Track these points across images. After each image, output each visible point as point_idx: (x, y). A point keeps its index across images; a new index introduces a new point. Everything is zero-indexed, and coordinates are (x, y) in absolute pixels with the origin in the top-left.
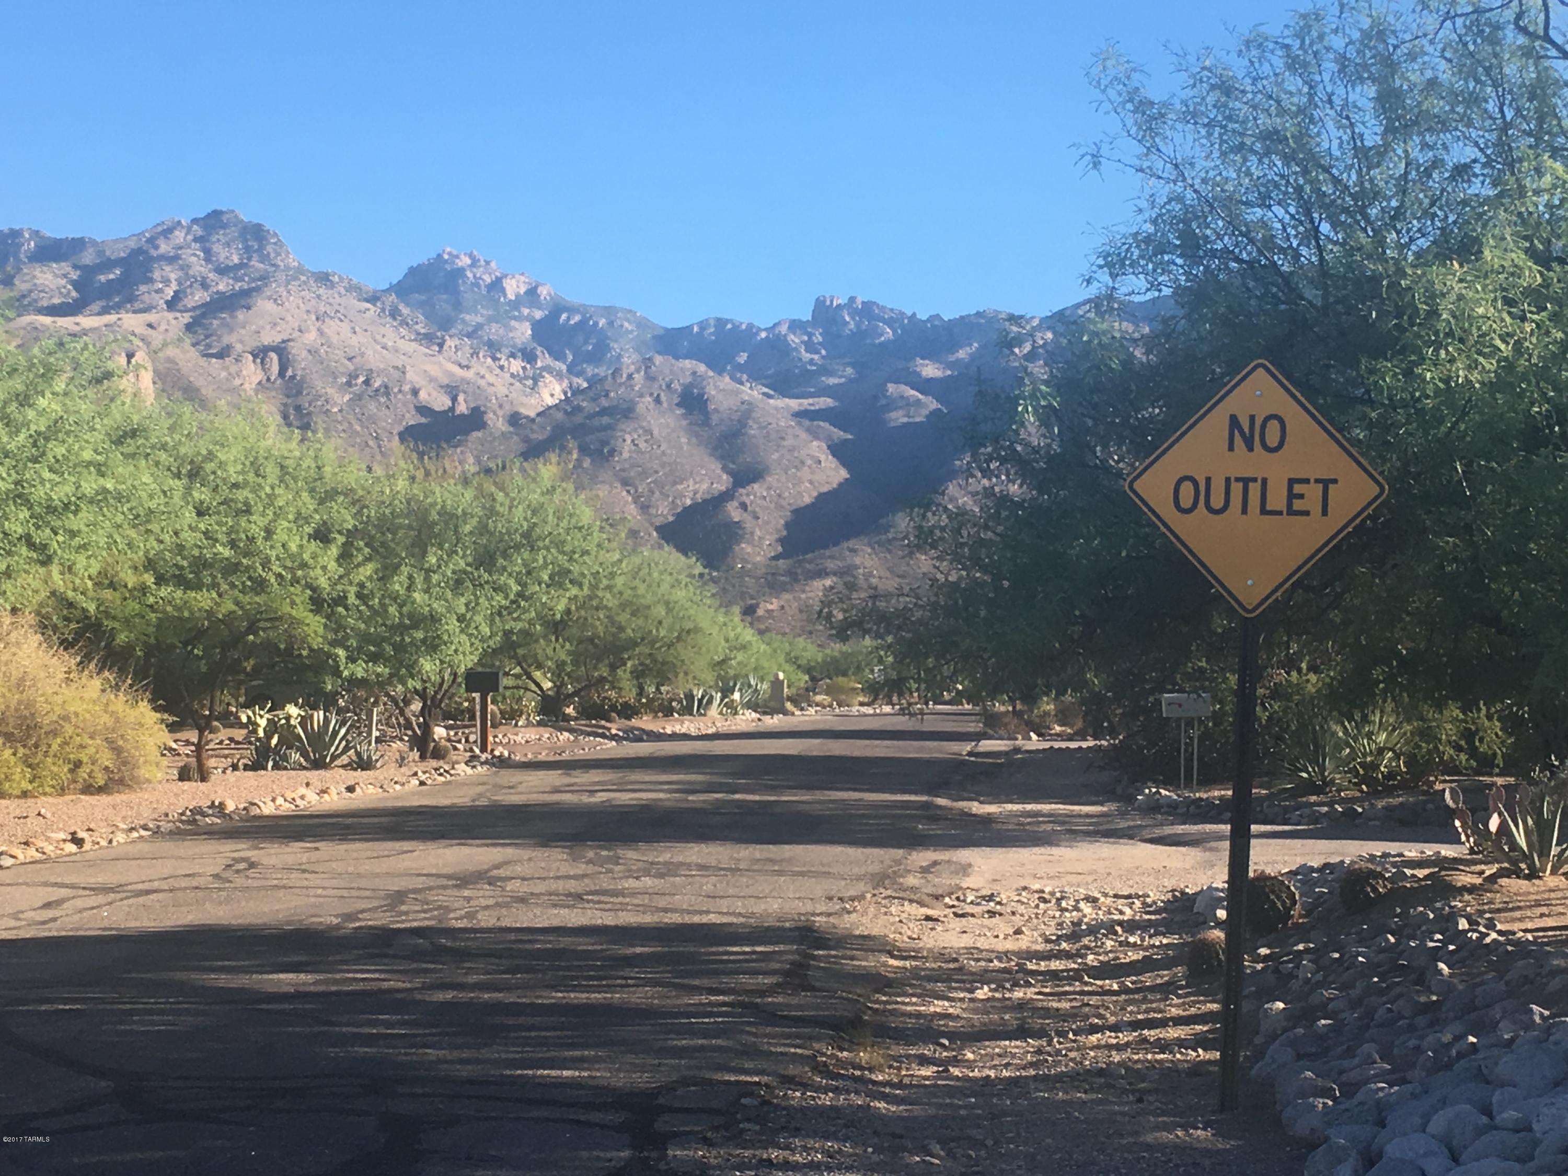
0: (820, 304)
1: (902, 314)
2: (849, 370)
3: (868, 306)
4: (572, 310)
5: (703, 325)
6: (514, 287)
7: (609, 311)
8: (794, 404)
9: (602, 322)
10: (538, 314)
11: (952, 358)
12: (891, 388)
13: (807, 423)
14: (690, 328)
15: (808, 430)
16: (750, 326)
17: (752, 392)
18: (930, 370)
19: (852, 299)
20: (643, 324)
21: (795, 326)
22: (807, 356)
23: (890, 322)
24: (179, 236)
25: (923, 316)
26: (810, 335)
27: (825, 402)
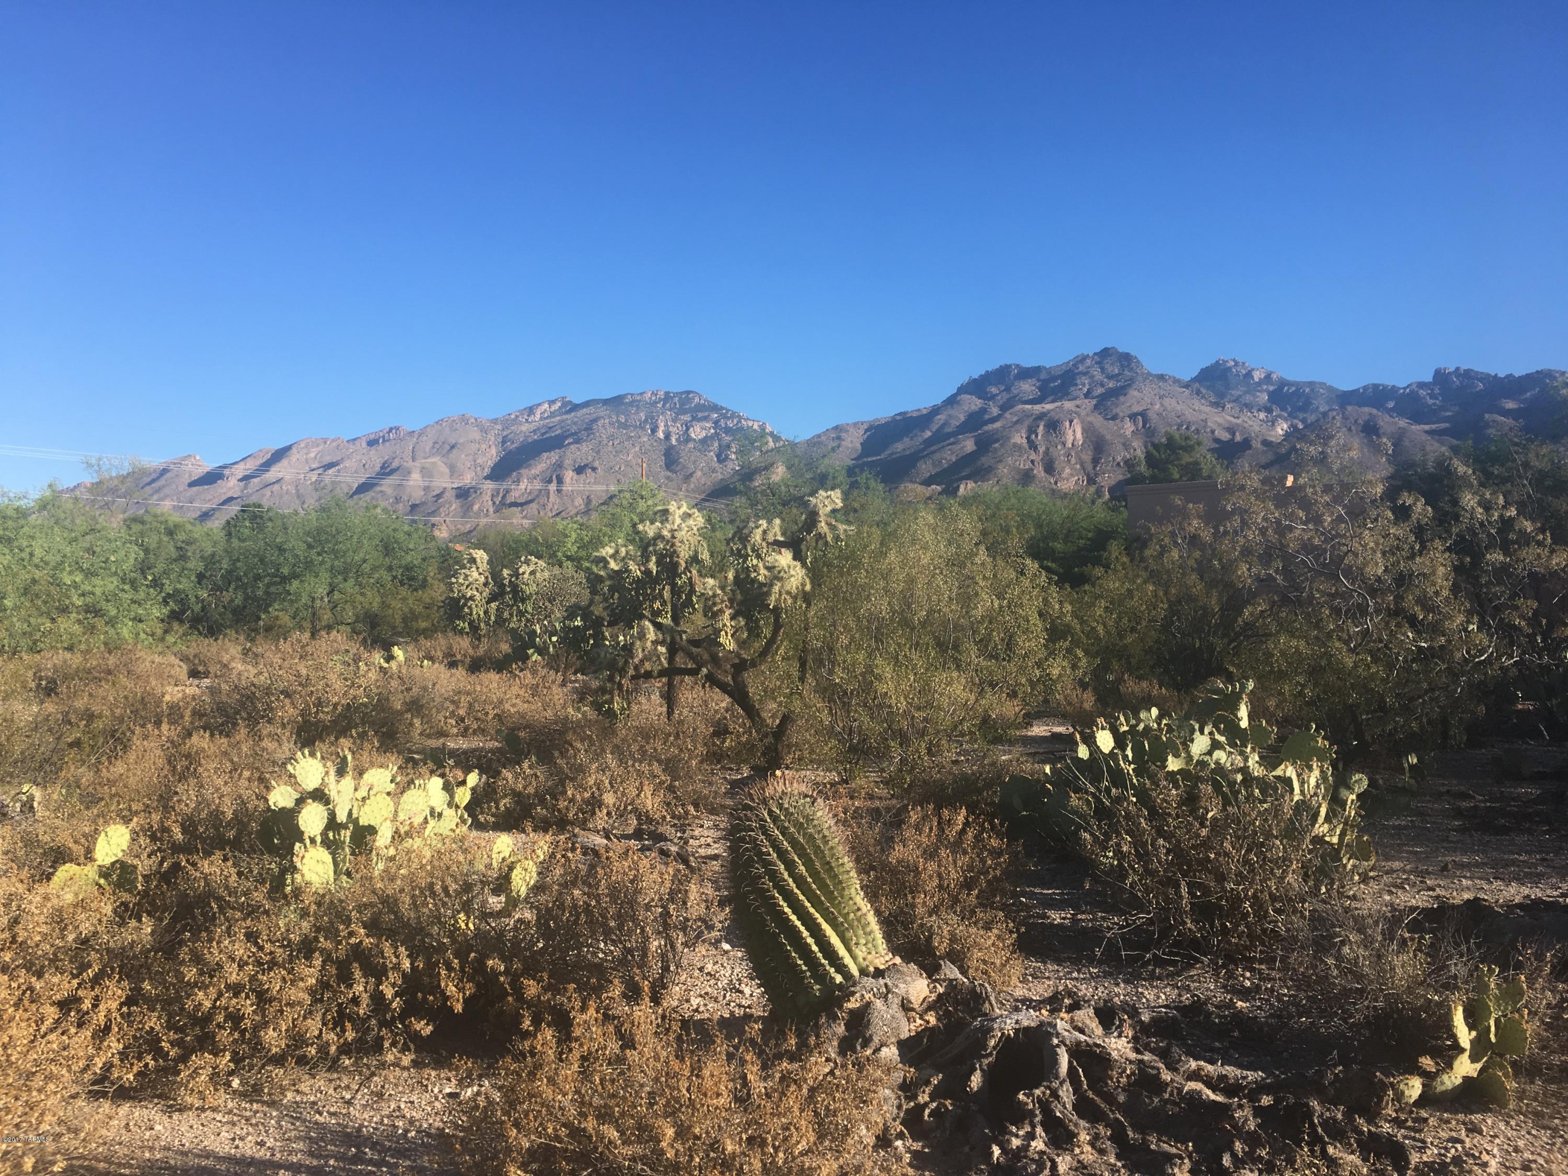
0: (1438, 373)
1: (1488, 375)
2: (1457, 408)
3: (1467, 372)
4: (1290, 384)
5: (1365, 388)
6: (1257, 376)
7: (1311, 384)
8: (1427, 427)
9: (1307, 390)
10: (1271, 388)
11: (1523, 397)
12: (1487, 416)
13: (1437, 437)
14: (1358, 390)
15: (1438, 441)
16: (1394, 387)
17: (1403, 423)
18: (1510, 405)
19: (1458, 369)
20: (1330, 389)
21: (1421, 385)
22: (1430, 402)
23: (1481, 380)
24: (1089, 361)
25: (1502, 375)
26: (1432, 390)
27: (1443, 425)
